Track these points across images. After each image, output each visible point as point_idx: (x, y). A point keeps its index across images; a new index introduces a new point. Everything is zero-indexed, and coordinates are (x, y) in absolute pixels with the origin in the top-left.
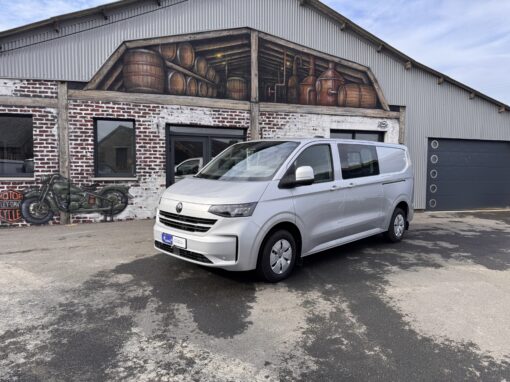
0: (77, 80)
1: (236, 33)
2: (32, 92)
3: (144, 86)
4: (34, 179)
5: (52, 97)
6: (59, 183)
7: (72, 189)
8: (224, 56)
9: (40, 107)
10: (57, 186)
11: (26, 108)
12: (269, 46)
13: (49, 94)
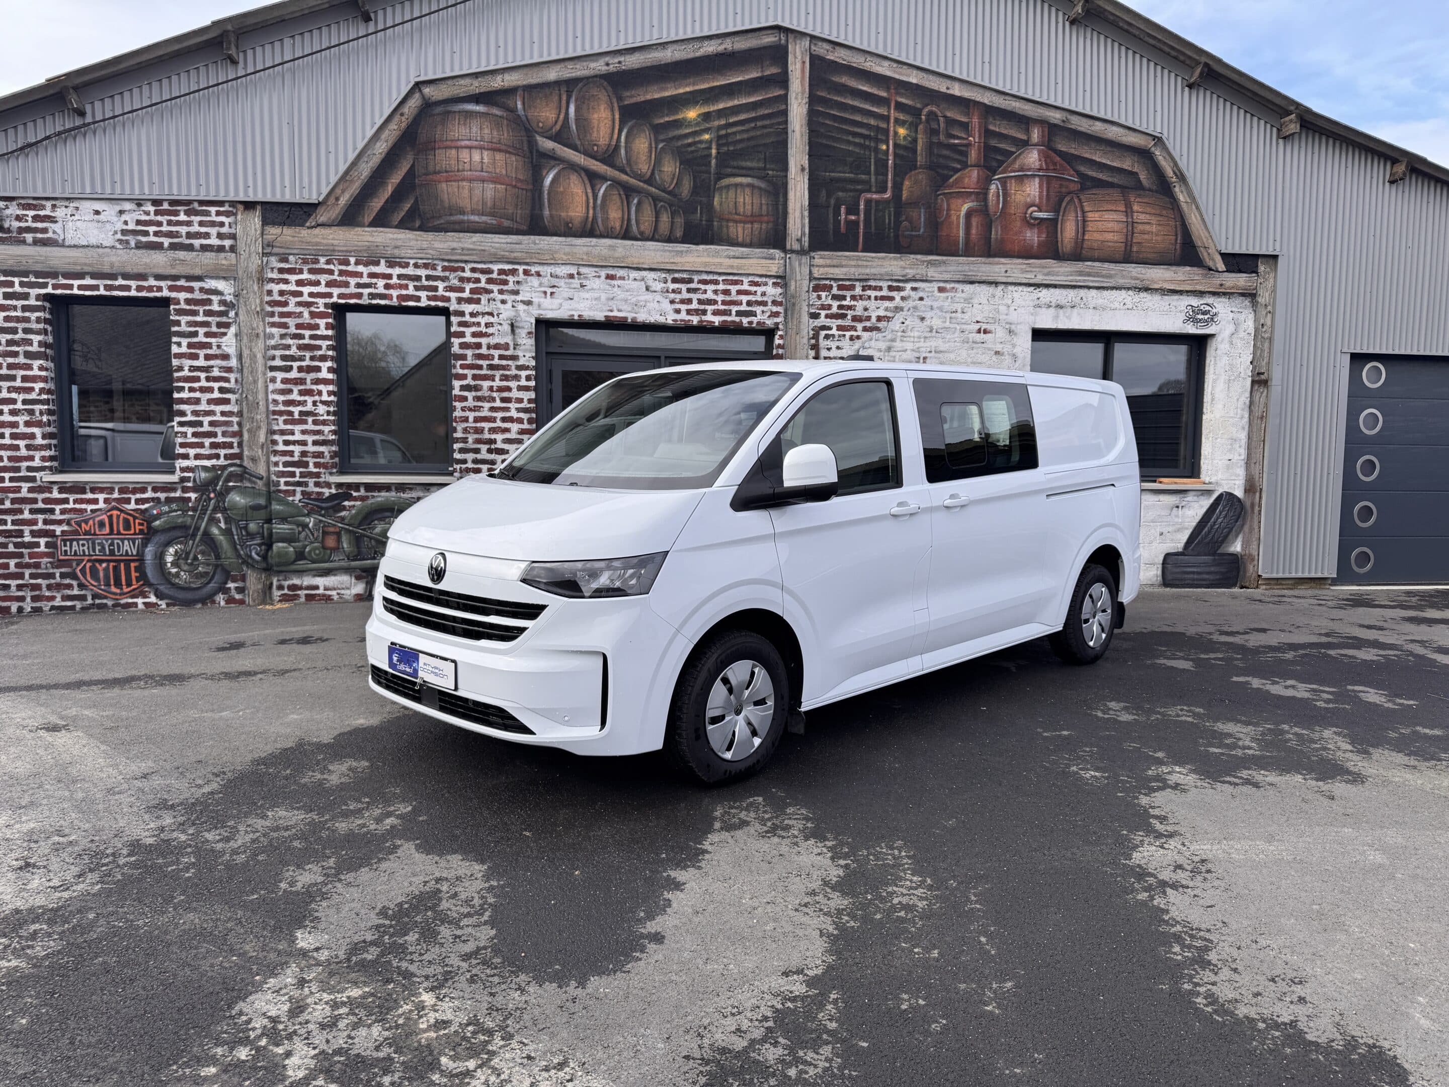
0: (288, 198)
1: (741, 44)
2: (170, 234)
3: (473, 212)
4: (174, 478)
5: (221, 249)
6: (242, 491)
7: (276, 507)
8: (706, 117)
9: (189, 278)
10: (236, 498)
11: (152, 282)
12: (845, 80)
13: (214, 241)
